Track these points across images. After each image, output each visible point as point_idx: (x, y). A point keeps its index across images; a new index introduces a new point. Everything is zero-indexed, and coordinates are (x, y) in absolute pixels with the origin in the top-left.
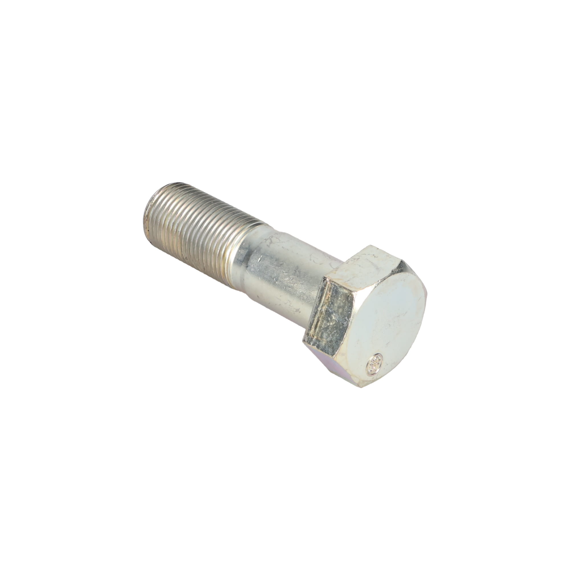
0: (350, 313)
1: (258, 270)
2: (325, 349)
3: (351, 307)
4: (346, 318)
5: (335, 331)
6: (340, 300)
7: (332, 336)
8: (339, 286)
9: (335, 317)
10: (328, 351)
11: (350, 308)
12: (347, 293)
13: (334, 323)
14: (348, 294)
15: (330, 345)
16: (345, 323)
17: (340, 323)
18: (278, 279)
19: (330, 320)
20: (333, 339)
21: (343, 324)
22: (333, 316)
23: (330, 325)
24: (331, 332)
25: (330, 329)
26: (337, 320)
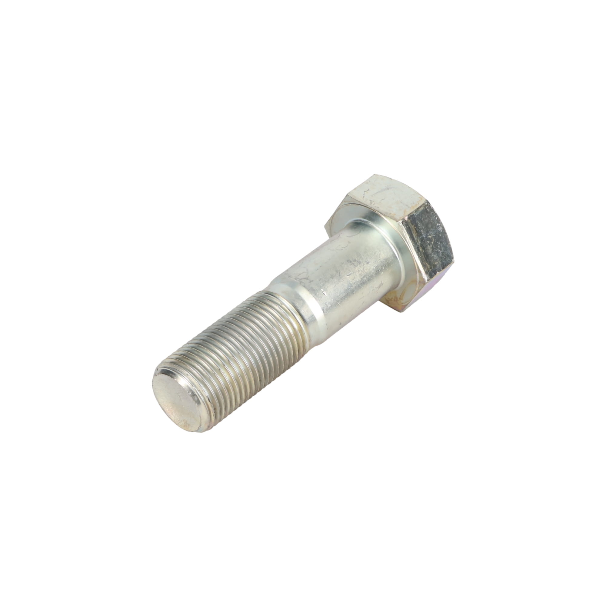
0: (437, 218)
1: (332, 300)
2: (445, 264)
3: (434, 213)
4: (438, 224)
5: (439, 243)
6: (423, 220)
7: (440, 250)
8: (415, 212)
9: (431, 236)
10: (447, 262)
11: (434, 215)
12: (423, 209)
13: (433, 240)
14: (425, 208)
15: (445, 257)
16: (440, 229)
17: (437, 233)
18: (351, 285)
19: (430, 242)
20: (443, 251)
21: (440, 231)
22: (429, 237)
23: (432, 245)
24: (438, 248)
25: (435, 248)
26: (434, 235)
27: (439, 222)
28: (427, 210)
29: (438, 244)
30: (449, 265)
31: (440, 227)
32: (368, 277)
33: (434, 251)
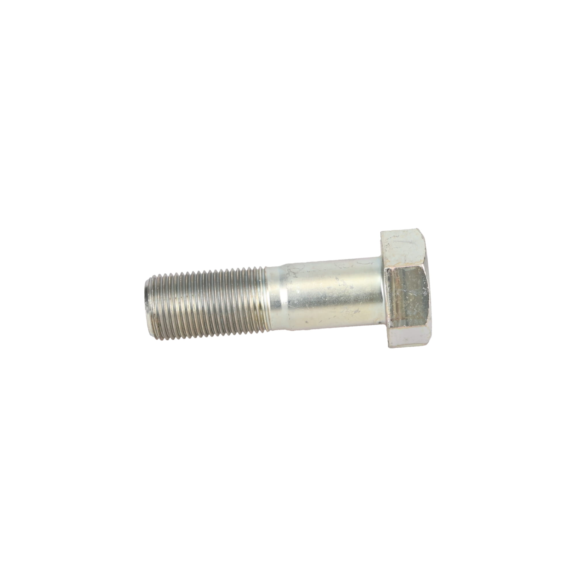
0: (426, 283)
2: (415, 323)
4: (424, 288)
5: (418, 304)
6: (410, 278)
7: (416, 310)
8: (405, 268)
9: (412, 294)
10: (419, 322)
11: (423, 279)
12: (415, 269)
13: (413, 298)
15: (418, 318)
16: (424, 293)
17: (420, 295)
19: (408, 298)
20: (419, 312)
21: (424, 295)
22: (410, 294)
23: (410, 302)
24: (414, 306)
25: (412, 305)
26: (415, 295)
27: (427, 287)
28: (419, 272)
29: (416, 304)
30: (418, 326)
31: (425, 291)
32: (345, 298)
33: (410, 308)
